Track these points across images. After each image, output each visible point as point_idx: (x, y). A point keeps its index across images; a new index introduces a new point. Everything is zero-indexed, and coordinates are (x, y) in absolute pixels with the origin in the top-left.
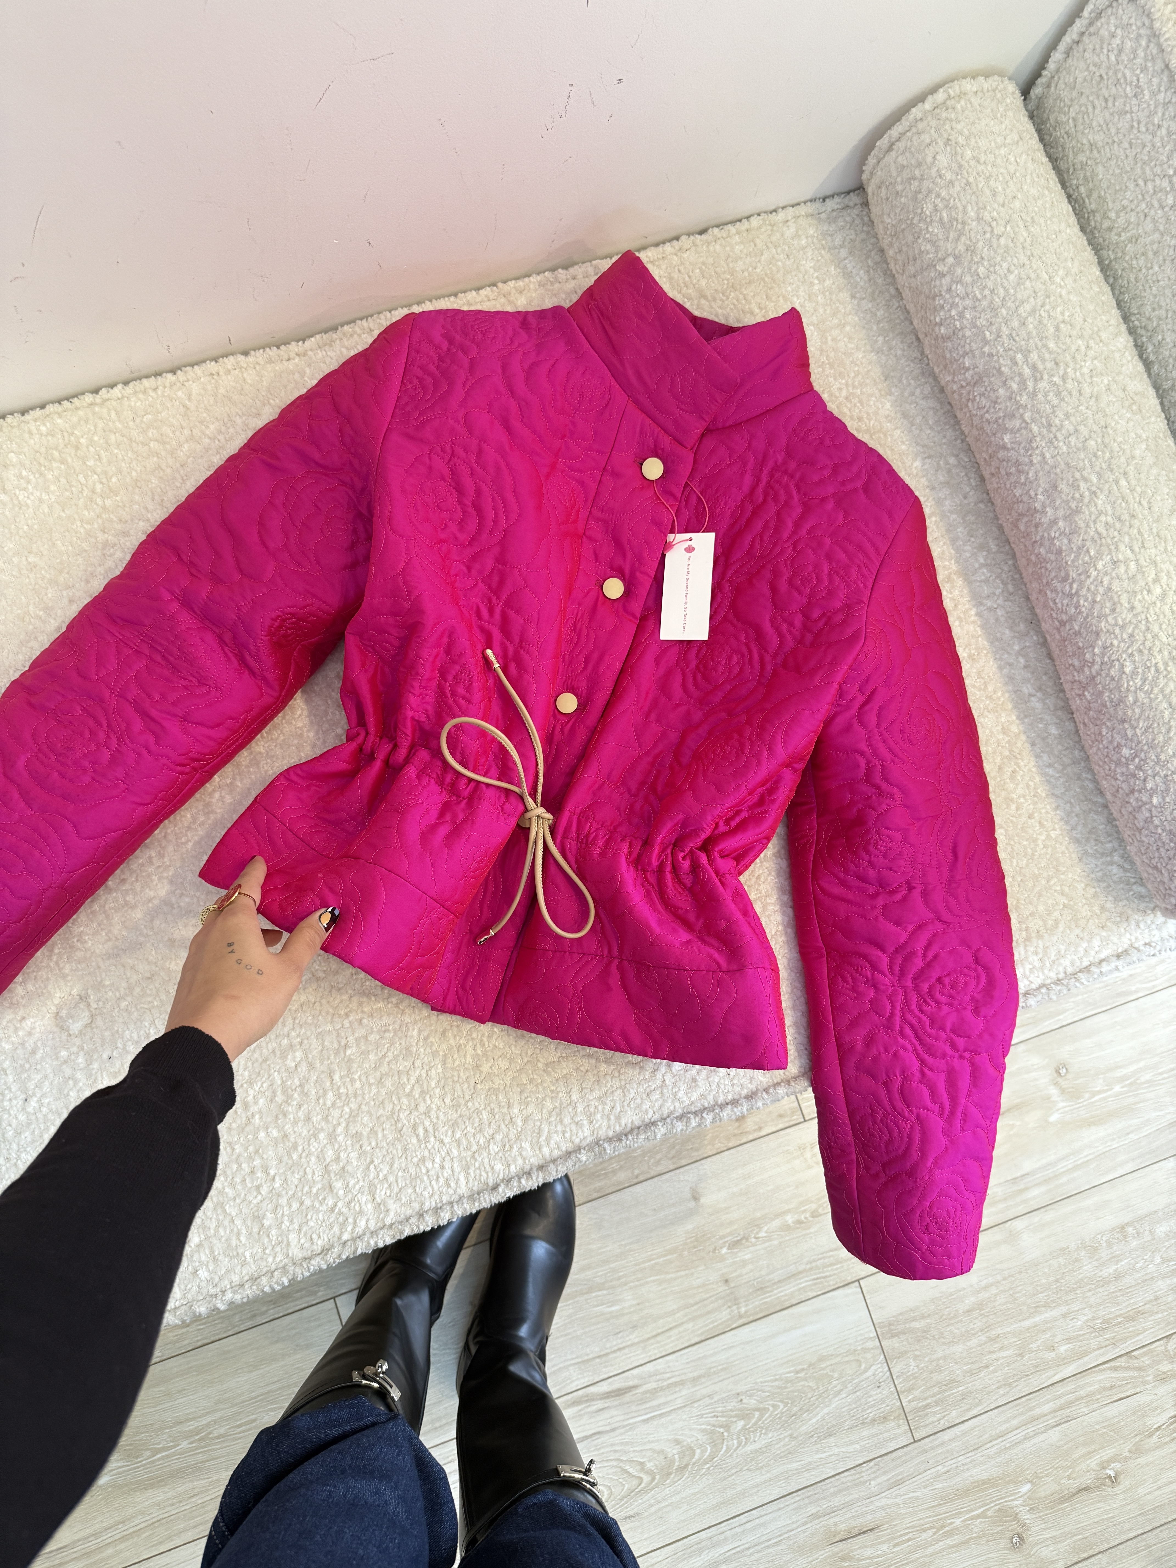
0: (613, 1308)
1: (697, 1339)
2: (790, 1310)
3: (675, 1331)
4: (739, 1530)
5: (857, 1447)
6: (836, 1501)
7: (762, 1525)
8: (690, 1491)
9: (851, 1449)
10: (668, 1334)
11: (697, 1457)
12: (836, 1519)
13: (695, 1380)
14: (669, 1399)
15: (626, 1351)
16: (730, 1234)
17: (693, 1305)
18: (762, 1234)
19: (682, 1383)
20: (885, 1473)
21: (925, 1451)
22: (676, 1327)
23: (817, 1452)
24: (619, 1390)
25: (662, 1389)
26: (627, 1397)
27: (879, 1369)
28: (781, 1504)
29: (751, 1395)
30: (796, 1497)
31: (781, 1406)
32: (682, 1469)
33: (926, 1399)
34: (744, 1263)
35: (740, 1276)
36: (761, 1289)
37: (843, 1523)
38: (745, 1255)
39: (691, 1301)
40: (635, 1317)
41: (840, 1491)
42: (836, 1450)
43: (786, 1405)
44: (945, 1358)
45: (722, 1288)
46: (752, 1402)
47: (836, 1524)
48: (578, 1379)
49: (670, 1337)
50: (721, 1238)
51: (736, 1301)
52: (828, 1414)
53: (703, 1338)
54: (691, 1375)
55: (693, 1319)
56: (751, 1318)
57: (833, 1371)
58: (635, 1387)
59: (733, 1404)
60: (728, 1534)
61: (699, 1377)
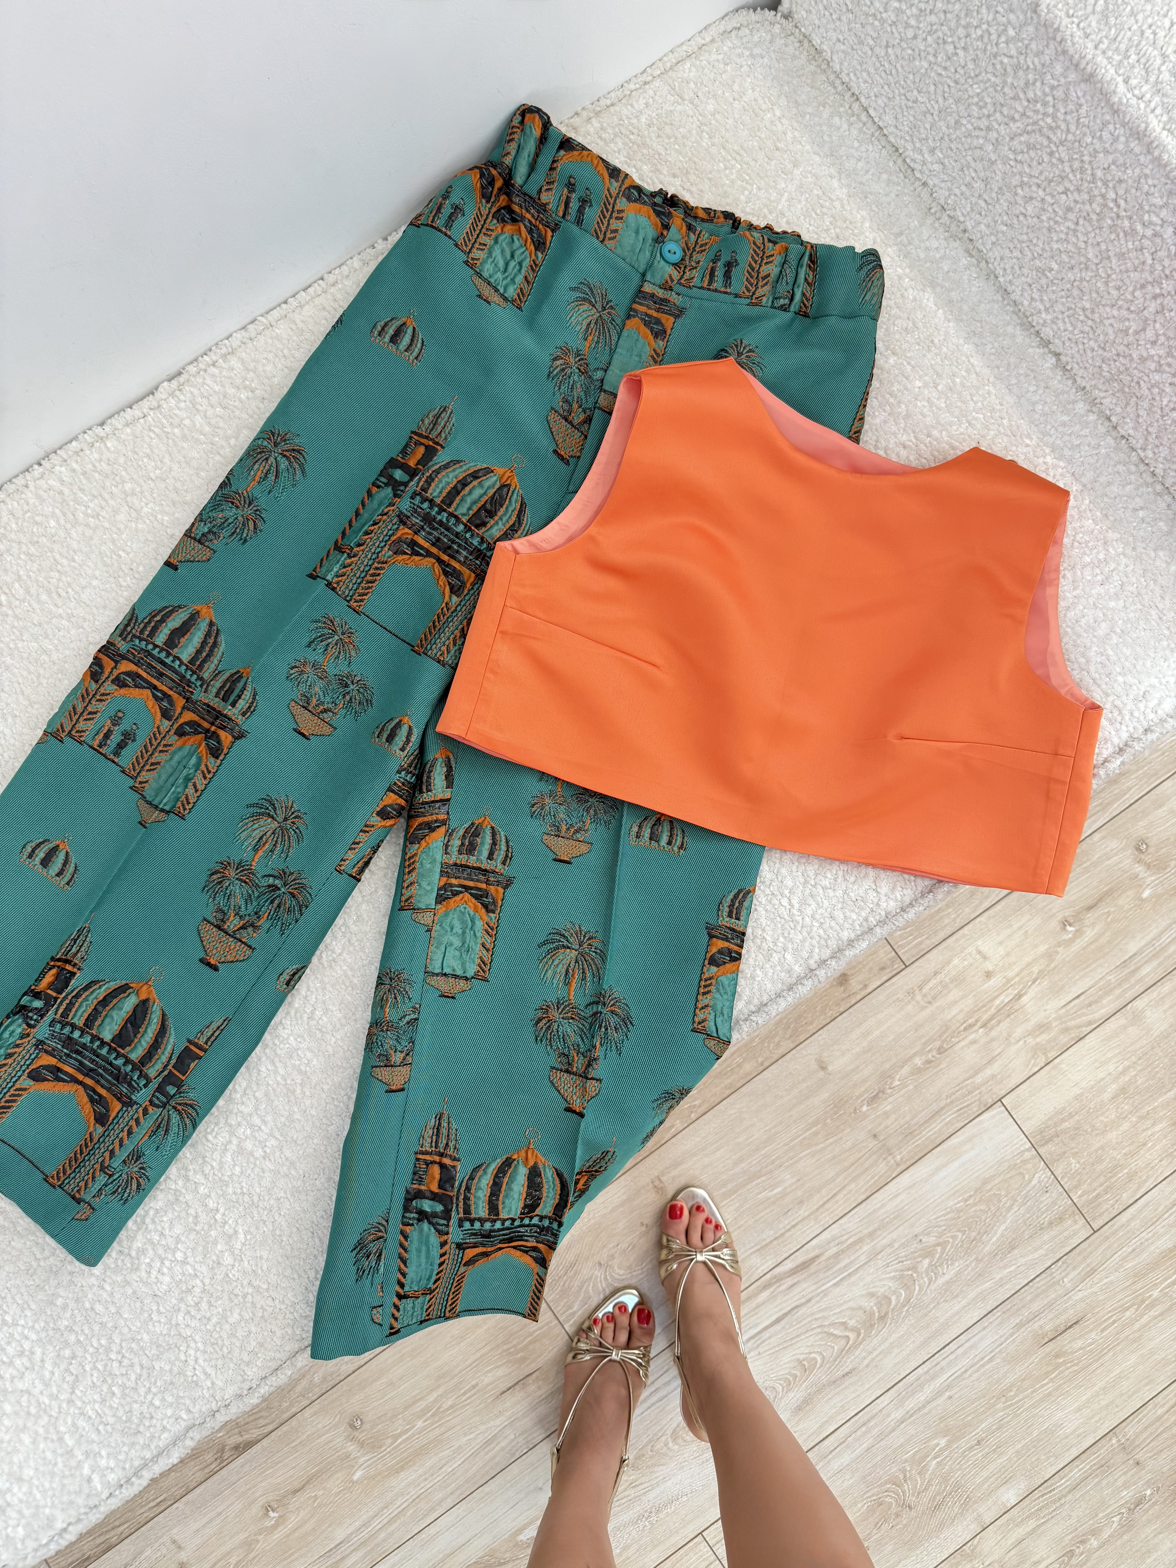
0: (775, 1191)
1: (863, 1197)
2: (944, 1146)
3: (841, 1195)
4: (952, 1357)
5: (1041, 1252)
6: (1036, 1306)
7: (972, 1347)
8: (895, 1336)
9: (1037, 1255)
10: (834, 1200)
11: (893, 1303)
12: (1041, 1322)
13: (871, 1234)
14: (852, 1258)
15: (799, 1227)
16: (866, 1091)
17: (849, 1167)
18: (897, 1083)
19: (861, 1240)
20: (1074, 1268)
21: (1107, 1238)
22: (839, 1191)
23: (1005, 1267)
24: (804, 1263)
25: (843, 1251)
26: (813, 1268)
27: (1042, 1175)
28: (985, 1322)
29: (928, 1234)
30: (998, 1313)
31: (960, 1235)
32: (882, 1318)
33: (1095, 1190)
34: (887, 1115)
35: (887, 1127)
36: (909, 1134)
37: (1047, 1324)
38: (886, 1106)
39: (846, 1164)
40: (799, 1193)
41: (1037, 1296)
42: (1023, 1261)
43: (964, 1232)
44: (1102, 1148)
45: (873, 1143)
46: (930, 1240)
47: (1041, 1327)
48: (762, 1264)
49: (837, 1202)
50: (858, 1098)
51: (890, 1152)
52: (1006, 1229)
53: (868, 1194)
54: (866, 1232)
55: (854, 1180)
56: (908, 1164)
57: (999, 1190)
58: (817, 1257)
59: (915, 1245)
60: (943, 1363)
61: (875, 1231)
